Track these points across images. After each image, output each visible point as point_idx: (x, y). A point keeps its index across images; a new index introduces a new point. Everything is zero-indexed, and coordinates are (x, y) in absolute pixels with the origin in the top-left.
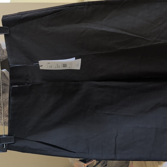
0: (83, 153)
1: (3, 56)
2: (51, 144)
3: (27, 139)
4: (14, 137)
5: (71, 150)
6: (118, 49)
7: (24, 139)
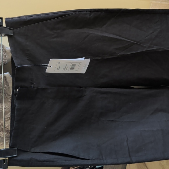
0: (97, 159)
1: (5, 58)
2: (61, 153)
3: (31, 151)
4: (18, 149)
5: (84, 158)
6: (119, 54)
7: (28, 152)
